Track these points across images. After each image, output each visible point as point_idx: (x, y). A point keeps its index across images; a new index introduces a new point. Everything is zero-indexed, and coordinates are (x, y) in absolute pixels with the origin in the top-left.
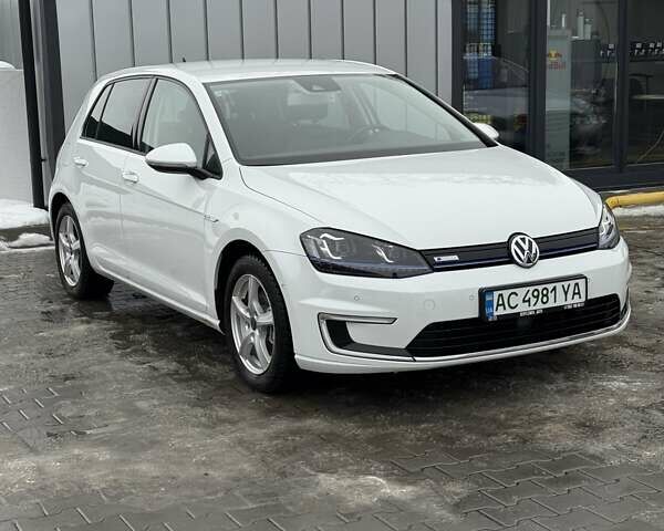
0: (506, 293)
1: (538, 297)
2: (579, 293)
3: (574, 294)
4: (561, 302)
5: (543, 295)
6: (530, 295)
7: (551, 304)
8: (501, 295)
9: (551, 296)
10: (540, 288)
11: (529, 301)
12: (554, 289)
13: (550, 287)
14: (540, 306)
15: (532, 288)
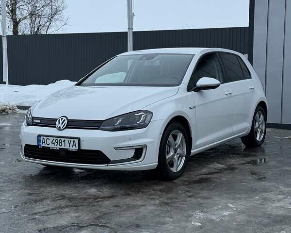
0: (45, 138)
1: (57, 142)
2: (75, 145)
3: (73, 145)
4: (67, 147)
5: (60, 143)
6: (54, 141)
7: (63, 147)
8: (43, 138)
9: (63, 143)
10: (59, 139)
11: (54, 143)
12: (64, 141)
13: (63, 139)
14: (58, 146)
15: (55, 138)
